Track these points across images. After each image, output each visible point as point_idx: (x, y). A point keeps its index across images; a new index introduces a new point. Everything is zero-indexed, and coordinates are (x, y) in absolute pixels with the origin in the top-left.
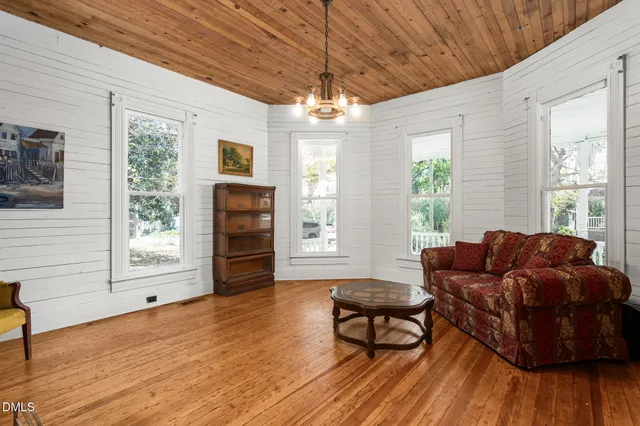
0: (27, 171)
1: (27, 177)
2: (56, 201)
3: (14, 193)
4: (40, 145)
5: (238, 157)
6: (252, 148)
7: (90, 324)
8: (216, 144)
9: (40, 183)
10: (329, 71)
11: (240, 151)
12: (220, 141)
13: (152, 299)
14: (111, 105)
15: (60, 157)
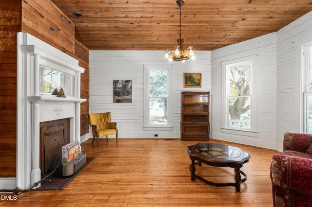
0: (124, 93)
1: (124, 94)
2: (130, 101)
3: (121, 99)
4: (127, 85)
5: (194, 79)
6: (201, 74)
7: (137, 139)
8: (183, 75)
9: (127, 95)
10: (182, 38)
11: (194, 76)
12: (184, 73)
13: (156, 135)
14: (144, 68)
15: (131, 88)
